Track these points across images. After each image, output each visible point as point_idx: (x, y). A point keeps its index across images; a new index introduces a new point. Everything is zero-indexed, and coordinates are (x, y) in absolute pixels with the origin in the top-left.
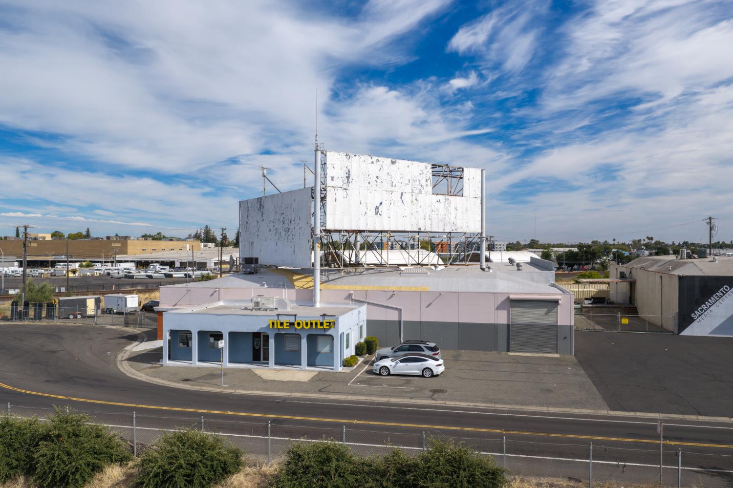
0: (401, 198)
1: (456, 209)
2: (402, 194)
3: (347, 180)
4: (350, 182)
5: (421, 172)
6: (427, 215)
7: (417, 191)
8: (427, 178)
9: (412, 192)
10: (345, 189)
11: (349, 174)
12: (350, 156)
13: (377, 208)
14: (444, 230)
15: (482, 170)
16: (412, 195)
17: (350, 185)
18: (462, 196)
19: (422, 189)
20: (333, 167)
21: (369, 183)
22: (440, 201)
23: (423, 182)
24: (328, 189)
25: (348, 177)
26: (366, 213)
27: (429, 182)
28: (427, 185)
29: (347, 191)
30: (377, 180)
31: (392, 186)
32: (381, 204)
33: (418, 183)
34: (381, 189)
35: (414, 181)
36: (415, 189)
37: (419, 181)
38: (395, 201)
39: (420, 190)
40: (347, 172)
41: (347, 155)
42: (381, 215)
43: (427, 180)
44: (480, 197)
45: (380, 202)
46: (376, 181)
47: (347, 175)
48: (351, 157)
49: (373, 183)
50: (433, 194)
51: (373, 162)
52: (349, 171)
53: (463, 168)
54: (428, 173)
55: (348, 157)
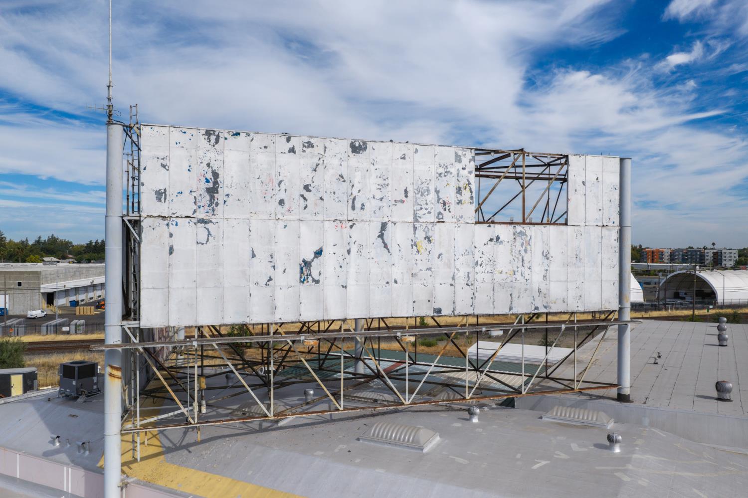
0: (381, 236)
1: (546, 256)
2: (384, 226)
3: (208, 197)
4: (221, 202)
5: (441, 170)
6: (461, 276)
7: (432, 218)
8: (462, 185)
9: (416, 220)
10: (202, 221)
11: (216, 183)
12: (218, 136)
13: (307, 264)
14: (511, 309)
15: (622, 160)
16: (415, 228)
17: (220, 209)
18: (566, 224)
19: (446, 213)
20: (164, 166)
21: (281, 202)
22: (498, 238)
23: (449, 195)
24: (145, 224)
25: (212, 191)
26: (270, 279)
27: (466, 194)
28: (460, 202)
29: (209, 226)
30: (306, 194)
31: (353, 208)
32: (319, 253)
33: (432, 197)
34: (320, 217)
35: (422, 192)
36: (424, 211)
37: (437, 192)
38: (361, 245)
39: (440, 213)
40: (209, 176)
41: (208, 133)
42: (317, 282)
43: (459, 190)
44: (617, 223)
45: (316, 248)
46: (302, 196)
47: (211, 185)
48: (221, 140)
49: (295, 203)
50: (478, 223)
51: (292, 150)
52: (216, 175)
53: (567, 157)
54: (465, 172)
55: (213, 138)
